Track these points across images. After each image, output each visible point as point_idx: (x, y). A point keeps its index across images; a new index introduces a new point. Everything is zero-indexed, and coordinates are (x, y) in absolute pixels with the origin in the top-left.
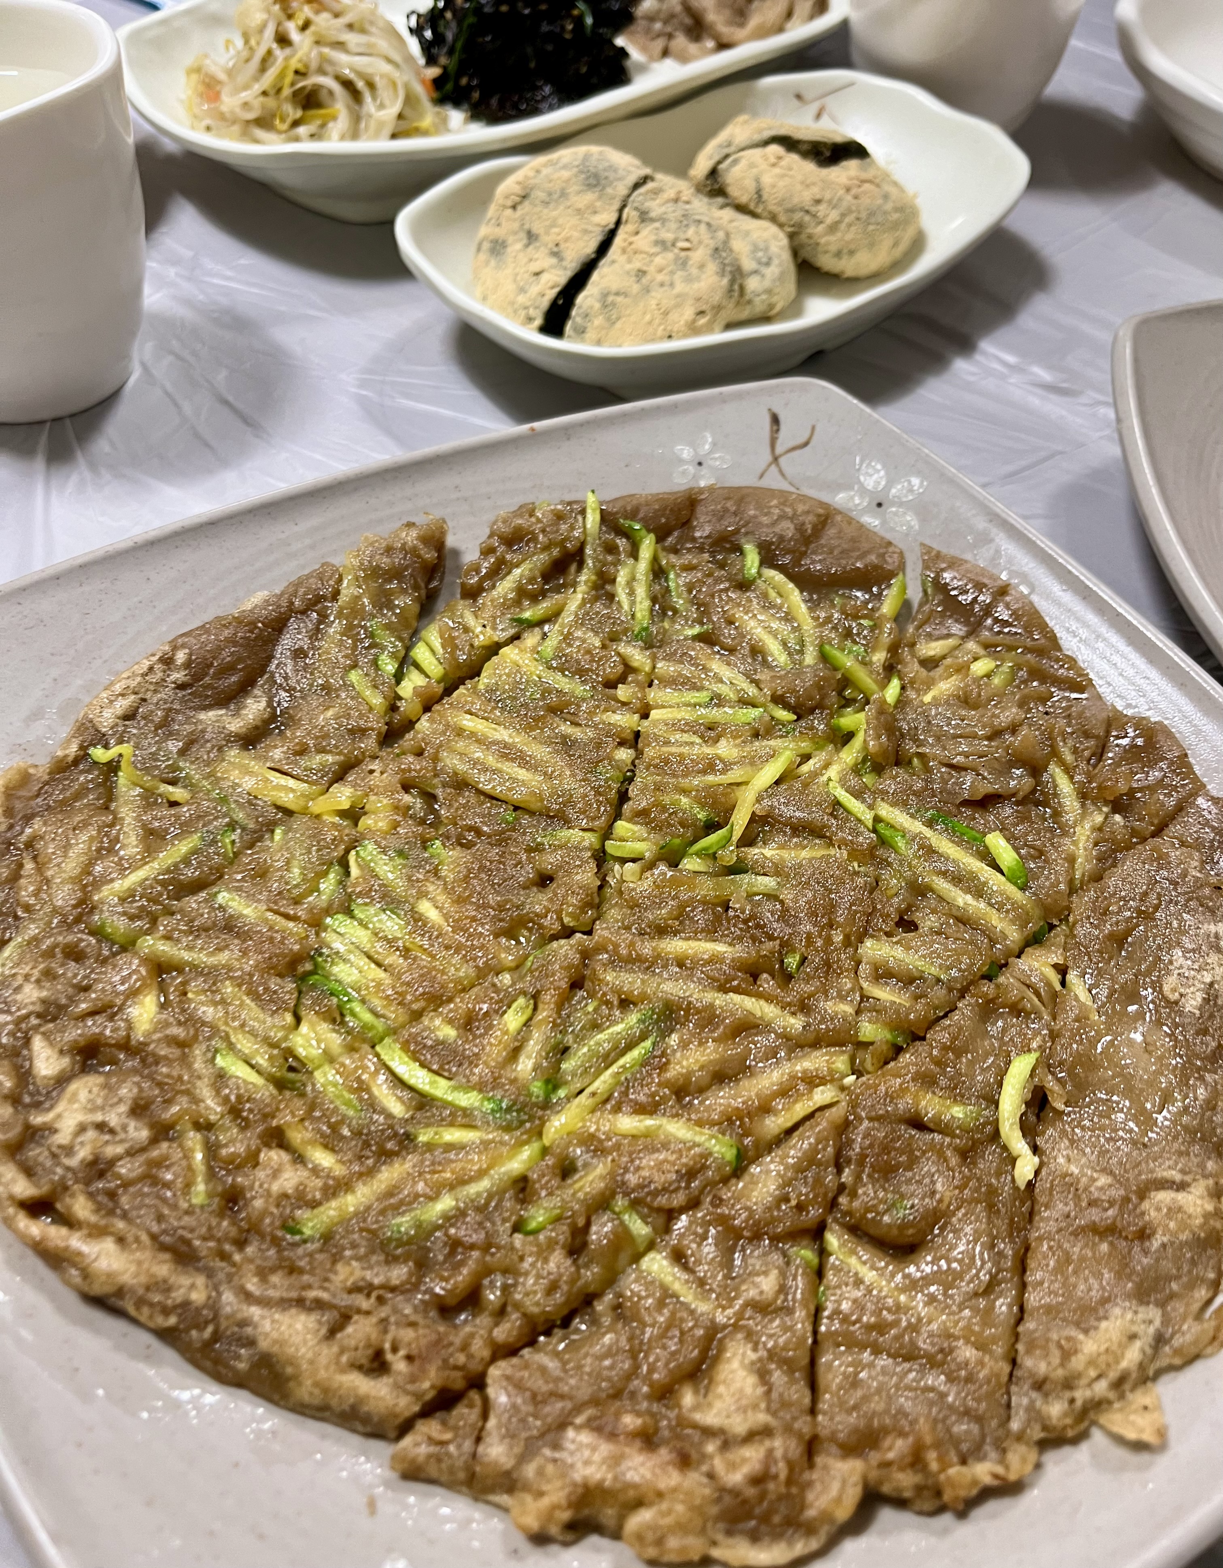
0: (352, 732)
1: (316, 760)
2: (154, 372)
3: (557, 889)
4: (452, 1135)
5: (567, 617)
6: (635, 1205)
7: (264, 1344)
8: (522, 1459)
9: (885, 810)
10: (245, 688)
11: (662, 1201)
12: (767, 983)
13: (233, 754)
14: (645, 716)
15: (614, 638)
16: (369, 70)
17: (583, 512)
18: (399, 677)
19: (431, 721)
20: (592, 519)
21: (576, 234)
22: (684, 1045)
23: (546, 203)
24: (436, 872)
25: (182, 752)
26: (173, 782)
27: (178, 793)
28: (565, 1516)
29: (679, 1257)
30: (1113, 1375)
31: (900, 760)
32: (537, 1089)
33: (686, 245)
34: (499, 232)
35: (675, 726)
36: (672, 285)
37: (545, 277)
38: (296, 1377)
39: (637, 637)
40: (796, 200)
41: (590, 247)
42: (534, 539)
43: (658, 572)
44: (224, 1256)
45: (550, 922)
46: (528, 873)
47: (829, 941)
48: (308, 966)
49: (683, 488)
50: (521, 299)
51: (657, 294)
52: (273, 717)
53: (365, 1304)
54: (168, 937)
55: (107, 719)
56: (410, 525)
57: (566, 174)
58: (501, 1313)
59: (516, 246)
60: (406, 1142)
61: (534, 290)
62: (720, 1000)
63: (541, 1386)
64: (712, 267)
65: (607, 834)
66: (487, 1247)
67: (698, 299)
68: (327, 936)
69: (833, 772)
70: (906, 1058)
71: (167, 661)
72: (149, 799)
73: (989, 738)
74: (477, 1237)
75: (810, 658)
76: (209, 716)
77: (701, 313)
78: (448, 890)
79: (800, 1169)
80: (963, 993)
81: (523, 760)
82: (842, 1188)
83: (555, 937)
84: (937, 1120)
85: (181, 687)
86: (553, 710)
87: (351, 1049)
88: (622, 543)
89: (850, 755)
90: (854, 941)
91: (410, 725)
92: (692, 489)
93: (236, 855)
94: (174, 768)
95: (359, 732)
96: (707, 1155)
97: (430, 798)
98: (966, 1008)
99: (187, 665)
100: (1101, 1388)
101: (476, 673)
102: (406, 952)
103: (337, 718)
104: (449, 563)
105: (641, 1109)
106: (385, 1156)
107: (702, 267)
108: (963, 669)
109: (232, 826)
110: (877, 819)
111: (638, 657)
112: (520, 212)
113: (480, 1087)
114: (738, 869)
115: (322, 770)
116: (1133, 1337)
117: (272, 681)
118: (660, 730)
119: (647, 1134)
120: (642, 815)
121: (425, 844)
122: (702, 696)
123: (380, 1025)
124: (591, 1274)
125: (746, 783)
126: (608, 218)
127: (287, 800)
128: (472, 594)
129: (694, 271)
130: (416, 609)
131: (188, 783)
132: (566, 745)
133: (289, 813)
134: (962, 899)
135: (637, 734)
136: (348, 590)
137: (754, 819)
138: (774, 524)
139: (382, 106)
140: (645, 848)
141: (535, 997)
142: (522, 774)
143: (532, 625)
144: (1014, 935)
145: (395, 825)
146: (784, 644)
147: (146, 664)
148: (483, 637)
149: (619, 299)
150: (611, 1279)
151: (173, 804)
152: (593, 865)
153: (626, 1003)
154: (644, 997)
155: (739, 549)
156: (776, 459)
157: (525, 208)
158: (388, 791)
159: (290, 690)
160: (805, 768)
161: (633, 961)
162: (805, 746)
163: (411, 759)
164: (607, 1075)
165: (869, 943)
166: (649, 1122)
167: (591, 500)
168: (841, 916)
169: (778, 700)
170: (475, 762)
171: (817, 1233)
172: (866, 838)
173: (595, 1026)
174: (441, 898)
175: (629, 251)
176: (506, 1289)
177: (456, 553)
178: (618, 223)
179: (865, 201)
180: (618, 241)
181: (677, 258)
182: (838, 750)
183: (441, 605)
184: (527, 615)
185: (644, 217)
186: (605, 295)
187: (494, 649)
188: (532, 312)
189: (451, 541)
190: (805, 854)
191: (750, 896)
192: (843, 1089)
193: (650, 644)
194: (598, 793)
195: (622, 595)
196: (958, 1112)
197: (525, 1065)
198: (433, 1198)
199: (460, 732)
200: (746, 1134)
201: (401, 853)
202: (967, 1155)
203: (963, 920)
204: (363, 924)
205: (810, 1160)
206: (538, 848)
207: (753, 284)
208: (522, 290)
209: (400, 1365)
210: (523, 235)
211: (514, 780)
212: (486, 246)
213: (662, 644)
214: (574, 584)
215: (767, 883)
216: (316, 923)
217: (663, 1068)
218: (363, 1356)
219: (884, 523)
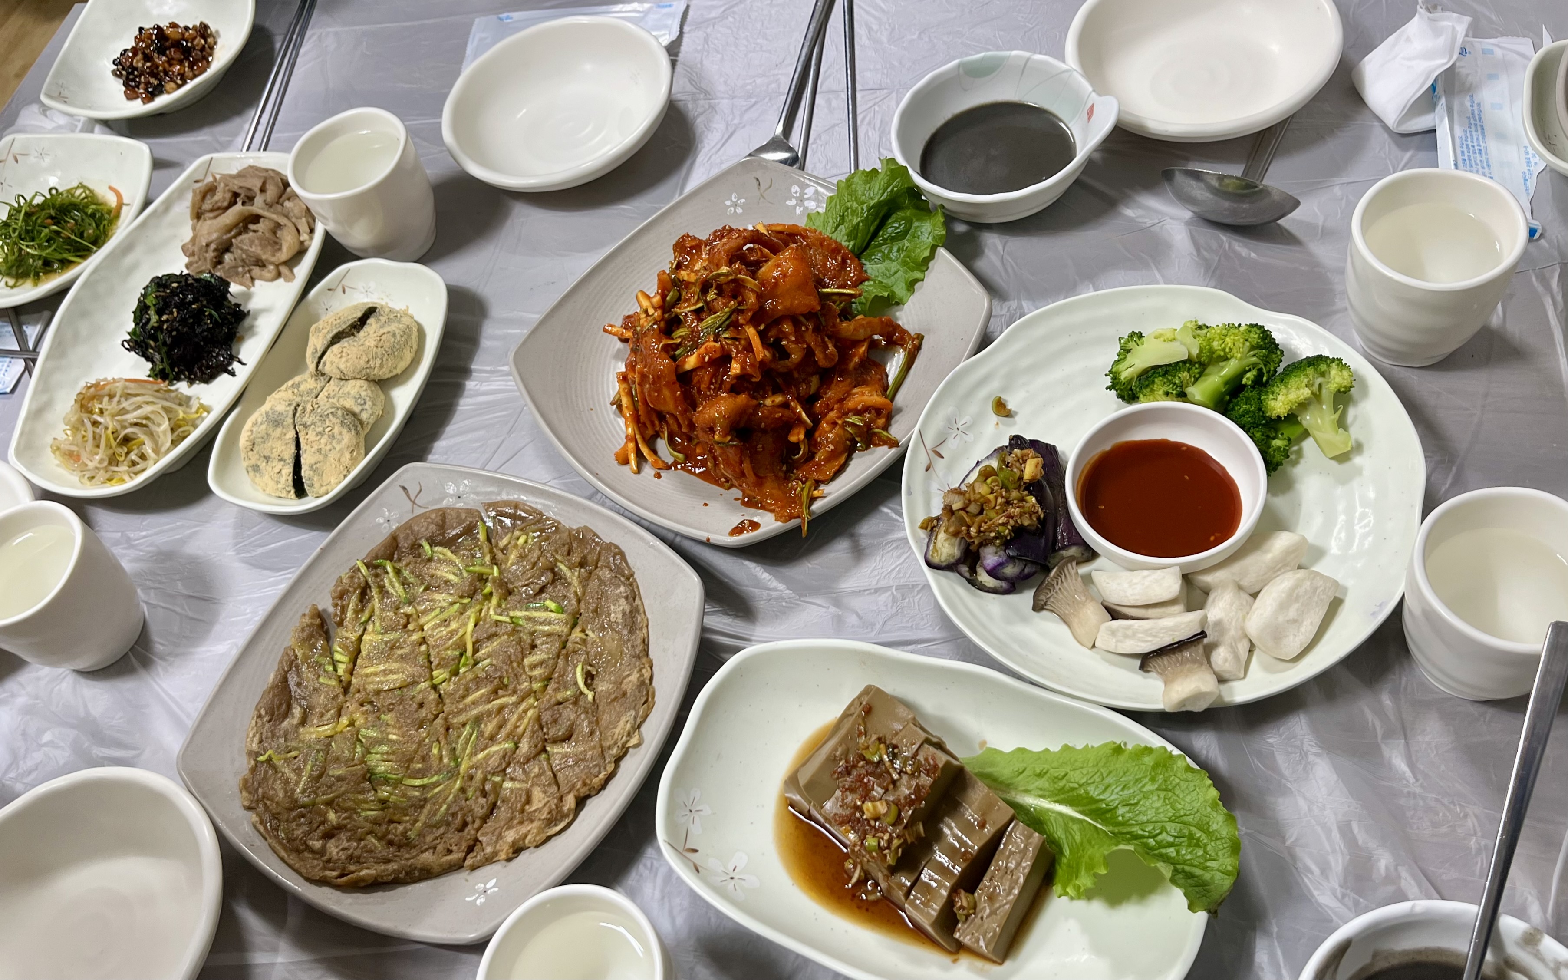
0: (333, 698)
1: (329, 715)
2: (151, 602)
3: (426, 706)
4: (437, 790)
5: (377, 612)
6: (493, 774)
7: (419, 866)
8: (495, 847)
9: (512, 614)
10: (289, 707)
11: (499, 769)
12: (500, 692)
13: (301, 730)
14: (423, 630)
15: (398, 608)
16: (144, 414)
17: (359, 570)
18: (335, 670)
19: (356, 678)
20: (364, 570)
21: (283, 448)
22: (486, 725)
23: (264, 442)
24: (387, 725)
25: (285, 741)
26: (290, 751)
27: (294, 754)
28: (511, 850)
29: (512, 779)
30: (625, 734)
31: (510, 592)
32: (452, 764)
33: (329, 429)
34: (253, 462)
35: (433, 629)
36: (334, 448)
37: (284, 472)
38: (432, 868)
39: (405, 604)
40: (359, 367)
41: (292, 449)
42: (348, 591)
43: (398, 572)
44: (396, 856)
45: (430, 716)
46: (415, 705)
47: (512, 668)
48: (369, 775)
49: (388, 534)
50: (280, 486)
51: (332, 456)
52: (305, 710)
53: (438, 842)
54: (323, 795)
55: (255, 746)
56: (304, 615)
57: (264, 427)
58: (474, 822)
59: (263, 465)
60: (426, 800)
61: (283, 480)
62: (489, 706)
63: (492, 829)
64: (345, 431)
65: (432, 678)
66: (461, 809)
67: (348, 447)
68: (369, 763)
69: (492, 612)
70: (549, 687)
71: (259, 716)
72: (286, 760)
73: (533, 568)
74: (457, 808)
75: (465, 574)
76: (285, 724)
77: (353, 451)
78: (394, 727)
79: (532, 737)
80: (558, 657)
81: (391, 672)
82: (545, 734)
83: (434, 720)
84: (564, 699)
85: (270, 721)
86: (392, 648)
87: (395, 788)
88: (379, 571)
89: (494, 600)
90: (520, 663)
91: (349, 683)
92: (391, 534)
93: (325, 759)
94: (287, 747)
95: (335, 697)
96: (506, 749)
97: (371, 703)
98: (561, 662)
99: (267, 713)
100: (624, 739)
101: (359, 652)
102: (393, 753)
103: (325, 697)
104: (325, 616)
105: (482, 750)
106: (422, 807)
107: (341, 433)
108: (516, 546)
109: (318, 751)
110: (511, 618)
111: (409, 610)
112: (255, 451)
113: (436, 773)
114: (476, 663)
115: (332, 717)
116: (627, 722)
117: (296, 699)
118: (430, 632)
119: (488, 755)
120: (439, 666)
121: (379, 718)
122: (438, 611)
123: (399, 776)
124: (491, 798)
125: (465, 634)
126: (291, 434)
127: (329, 733)
128: (340, 624)
129: (339, 437)
130: (326, 643)
131: (296, 749)
132: (402, 658)
133: (331, 736)
134: (546, 628)
135: (424, 638)
136: (299, 653)
137: (474, 644)
138: (427, 529)
139: (159, 425)
140: (446, 675)
141: (438, 740)
142: (395, 677)
143: (367, 622)
144: (566, 630)
145: (366, 719)
146: (454, 574)
147: (254, 722)
148: (353, 637)
149: (318, 465)
150: (497, 795)
151: (295, 758)
152: (432, 692)
153: (464, 725)
154: (468, 720)
155: (420, 546)
156: (414, 502)
157: (256, 448)
158: (357, 710)
159: (304, 698)
160: (482, 614)
161: (460, 712)
162: (478, 607)
163: (357, 695)
164: (469, 748)
165: (525, 660)
166: (486, 752)
167: (360, 564)
168: (513, 658)
169: (462, 597)
170: (378, 683)
171: (544, 750)
172: (510, 628)
173: (459, 737)
174: (394, 731)
175: (310, 444)
176: (472, 816)
177: (324, 610)
178: (297, 433)
179: (387, 345)
180: (301, 440)
181: (329, 436)
182: (490, 602)
183: (332, 633)
184: (363, 619)
185: (305, 426)
186: (311, 467)
187: (360, 639)
188: (288, 489)
189: (320, 608)
190: (495, 643)
191: (483, 669)
192: (535, 707)
193: (410, 603)
194: (421, 667)
195: (391, 591)
196: (569, 693)
197: (445, 760)
198: (441, 807)
199: (367, 676)
200: (514, 737)
201: (373, 726)
202: (576, 703)
203: (549, 635)
204: (376, 753)
205: (533, 732)
206: (414, 697)
207: (364, 416)
208: (278, 482)
209: (454, 848)
210: (263, 459)
211: (393, 681)
212: (250, 469)
213: (415, 599)
214: (373, 597)
215: (488, 661)
216: (363, 762)
217: (482, 736)
218: (445, 852)
219: (464, 503)
